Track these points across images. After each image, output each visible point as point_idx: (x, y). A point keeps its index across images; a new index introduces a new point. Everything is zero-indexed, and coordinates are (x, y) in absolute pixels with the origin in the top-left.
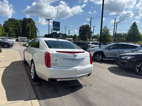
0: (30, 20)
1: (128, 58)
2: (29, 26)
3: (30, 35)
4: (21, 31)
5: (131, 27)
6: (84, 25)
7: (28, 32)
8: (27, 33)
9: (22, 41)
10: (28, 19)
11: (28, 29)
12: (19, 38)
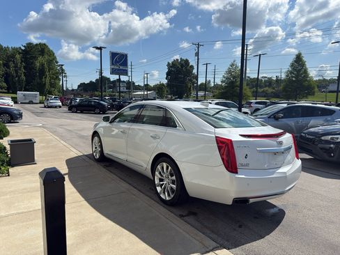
0: (42, 49)
1: (338, 138)
2: (43, 65)
3: (47, 86)
4: (23, 77)
5: (292, 65)
6: (177, 60)
7: (41, 78)
8: (38, 80)
9: (27, 101)
10: (37, 45)
11: (42, 72)
12: (20, 94)
